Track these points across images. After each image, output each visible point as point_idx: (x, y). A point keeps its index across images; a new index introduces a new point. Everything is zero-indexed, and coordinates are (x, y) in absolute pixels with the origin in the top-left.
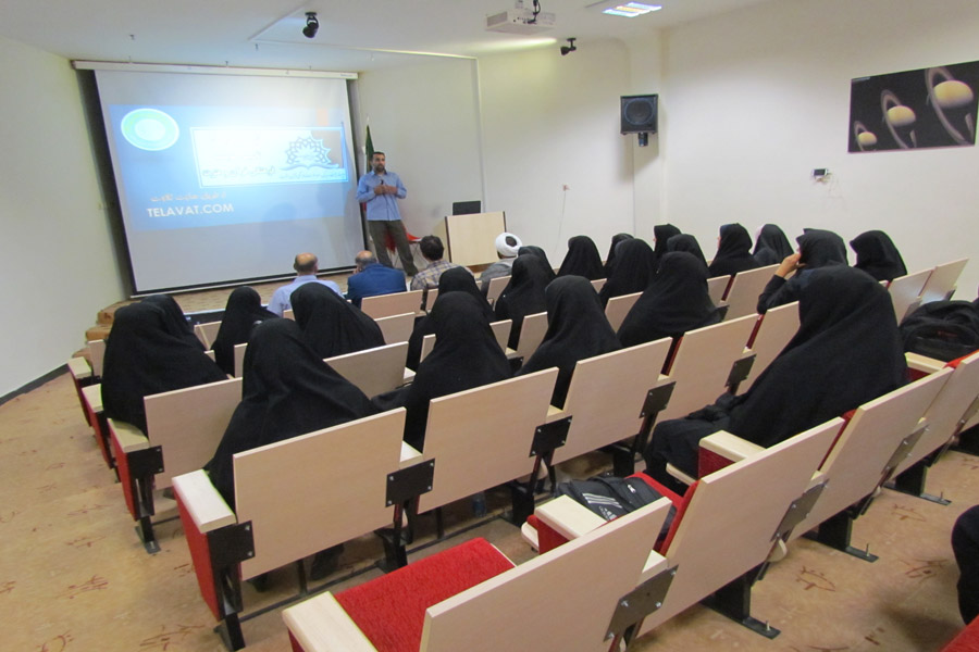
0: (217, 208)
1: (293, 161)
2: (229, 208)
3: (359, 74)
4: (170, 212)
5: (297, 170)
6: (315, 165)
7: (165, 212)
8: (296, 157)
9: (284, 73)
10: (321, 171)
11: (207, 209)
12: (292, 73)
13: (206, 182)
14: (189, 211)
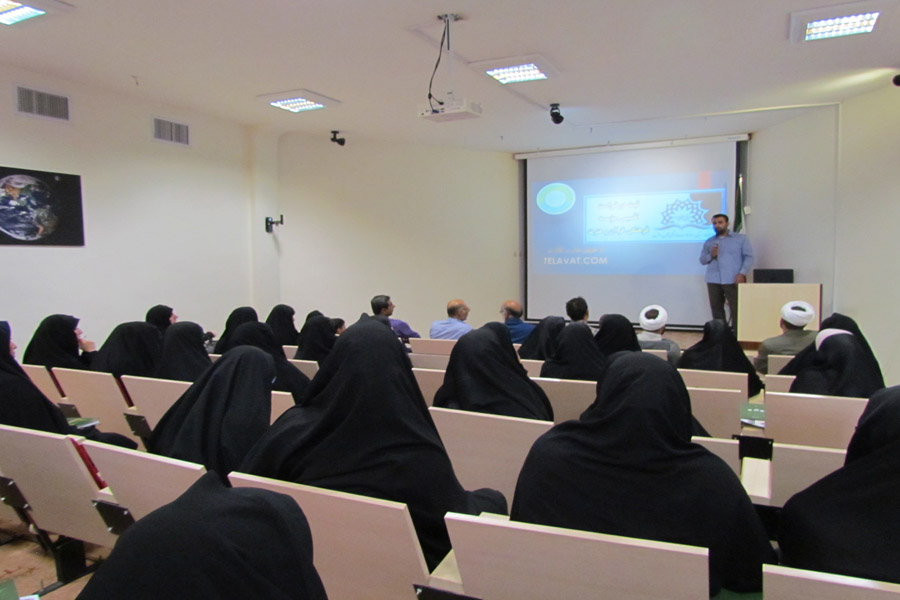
0: (595, 261)
1: (668, 221)
2: (604, 261)
3: (750, 135)
4: (560, 261)
5: (671, 230)
6: (688, 226)
7: (556, 261)
8: (671, 218)
9: (668, 143)
10: (696, 231)
11: (587, 261)
12: (675, 143)
13: (590, 238)
14: (573, 261)
